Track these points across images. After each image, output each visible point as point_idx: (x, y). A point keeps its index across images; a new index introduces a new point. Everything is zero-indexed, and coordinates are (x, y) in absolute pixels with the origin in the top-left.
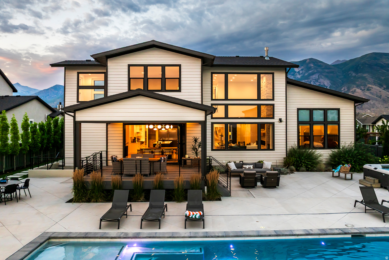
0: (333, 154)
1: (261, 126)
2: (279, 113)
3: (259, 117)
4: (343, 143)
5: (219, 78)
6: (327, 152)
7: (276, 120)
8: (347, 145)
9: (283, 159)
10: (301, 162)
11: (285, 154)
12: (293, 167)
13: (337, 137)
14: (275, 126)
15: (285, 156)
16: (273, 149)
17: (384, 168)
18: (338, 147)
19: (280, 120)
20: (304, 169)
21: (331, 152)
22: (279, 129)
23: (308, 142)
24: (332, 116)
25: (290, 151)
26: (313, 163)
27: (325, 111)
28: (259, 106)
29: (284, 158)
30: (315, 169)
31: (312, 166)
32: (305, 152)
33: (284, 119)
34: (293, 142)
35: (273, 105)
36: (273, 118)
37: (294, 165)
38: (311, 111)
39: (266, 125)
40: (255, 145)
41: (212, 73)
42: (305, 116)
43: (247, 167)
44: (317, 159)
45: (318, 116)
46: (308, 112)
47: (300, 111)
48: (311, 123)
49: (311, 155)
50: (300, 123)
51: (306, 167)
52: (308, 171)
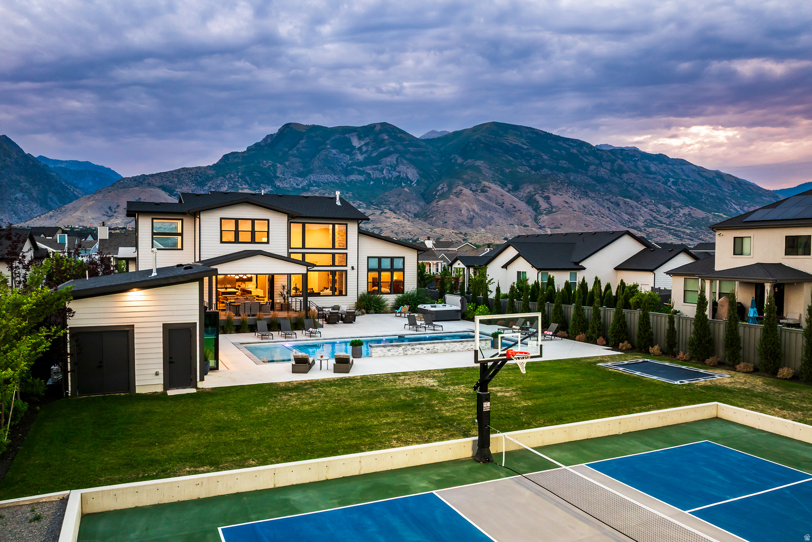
0: (398, 298)
1: (333, 273)
2: (352, 261)
3: (334, 265)
4: (407, 288)
5: (296, 229)
6: (393, 297)
7: (348, 268)
8: (410, 290)
9: (354, 303)
10: (371, 305)
11: (357, 299)
12: (364, 310)
13: (402, 283)
14: (348, 273)
15: (356, 301)
16: (346, 295)
17: (432, 307)
18: (403, 292)
19: (353, 268)
20: (373, 311)
21: (397, 297)
22: (352, 275)
23: (376, 288)
24: (398, 264)
25: (361, 296)
26: (380, 306)
27: (392, 259)
28: (333, 254)
29: (356, 303)
30: (382, 311)
31: (379, 309)
32: (374, 296)
33: (356, 267)
34: (363, 289)
35: (346, 254)
36: (346, 266)
37: (364, 308)
38: (380, 259)
39: (337, 272)
40: (329, 292)
41: (291, 223)
42: (374, 264)
43: (327, 310)
44: (384, 302)
45: (386, 264)
46: (377, 259)
47: (369, 259)
48: (380, 270)
49: (379, 299)
50: (369, 270)
51: (375, 310)
52: (376, 313)
